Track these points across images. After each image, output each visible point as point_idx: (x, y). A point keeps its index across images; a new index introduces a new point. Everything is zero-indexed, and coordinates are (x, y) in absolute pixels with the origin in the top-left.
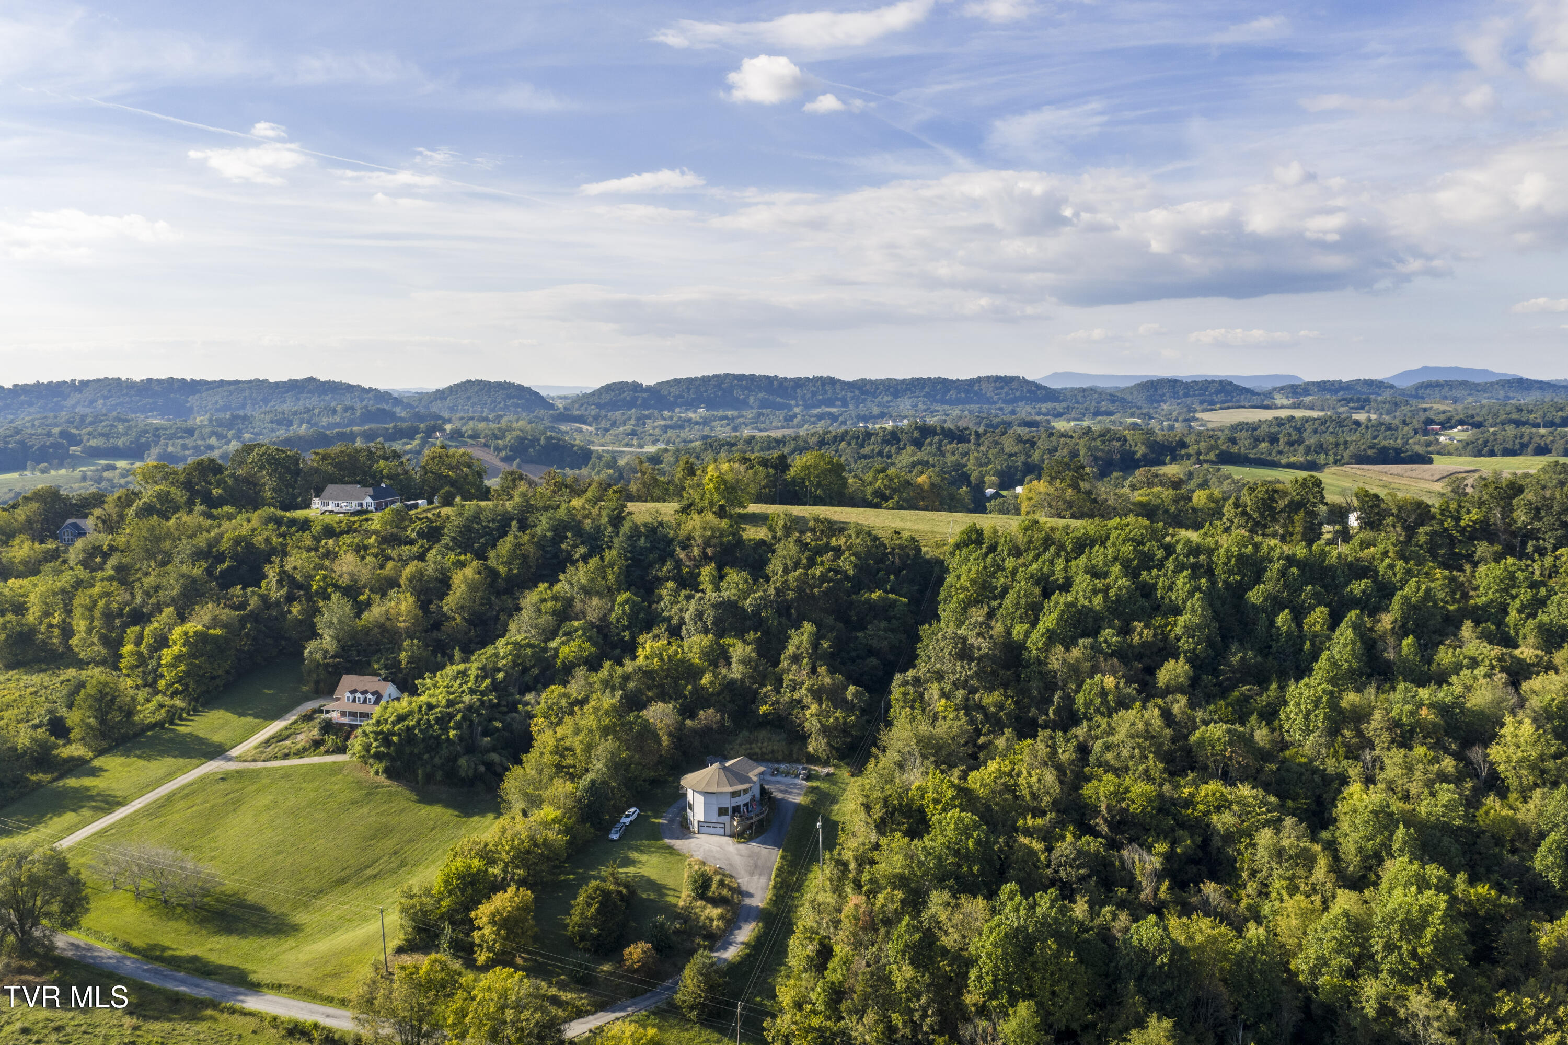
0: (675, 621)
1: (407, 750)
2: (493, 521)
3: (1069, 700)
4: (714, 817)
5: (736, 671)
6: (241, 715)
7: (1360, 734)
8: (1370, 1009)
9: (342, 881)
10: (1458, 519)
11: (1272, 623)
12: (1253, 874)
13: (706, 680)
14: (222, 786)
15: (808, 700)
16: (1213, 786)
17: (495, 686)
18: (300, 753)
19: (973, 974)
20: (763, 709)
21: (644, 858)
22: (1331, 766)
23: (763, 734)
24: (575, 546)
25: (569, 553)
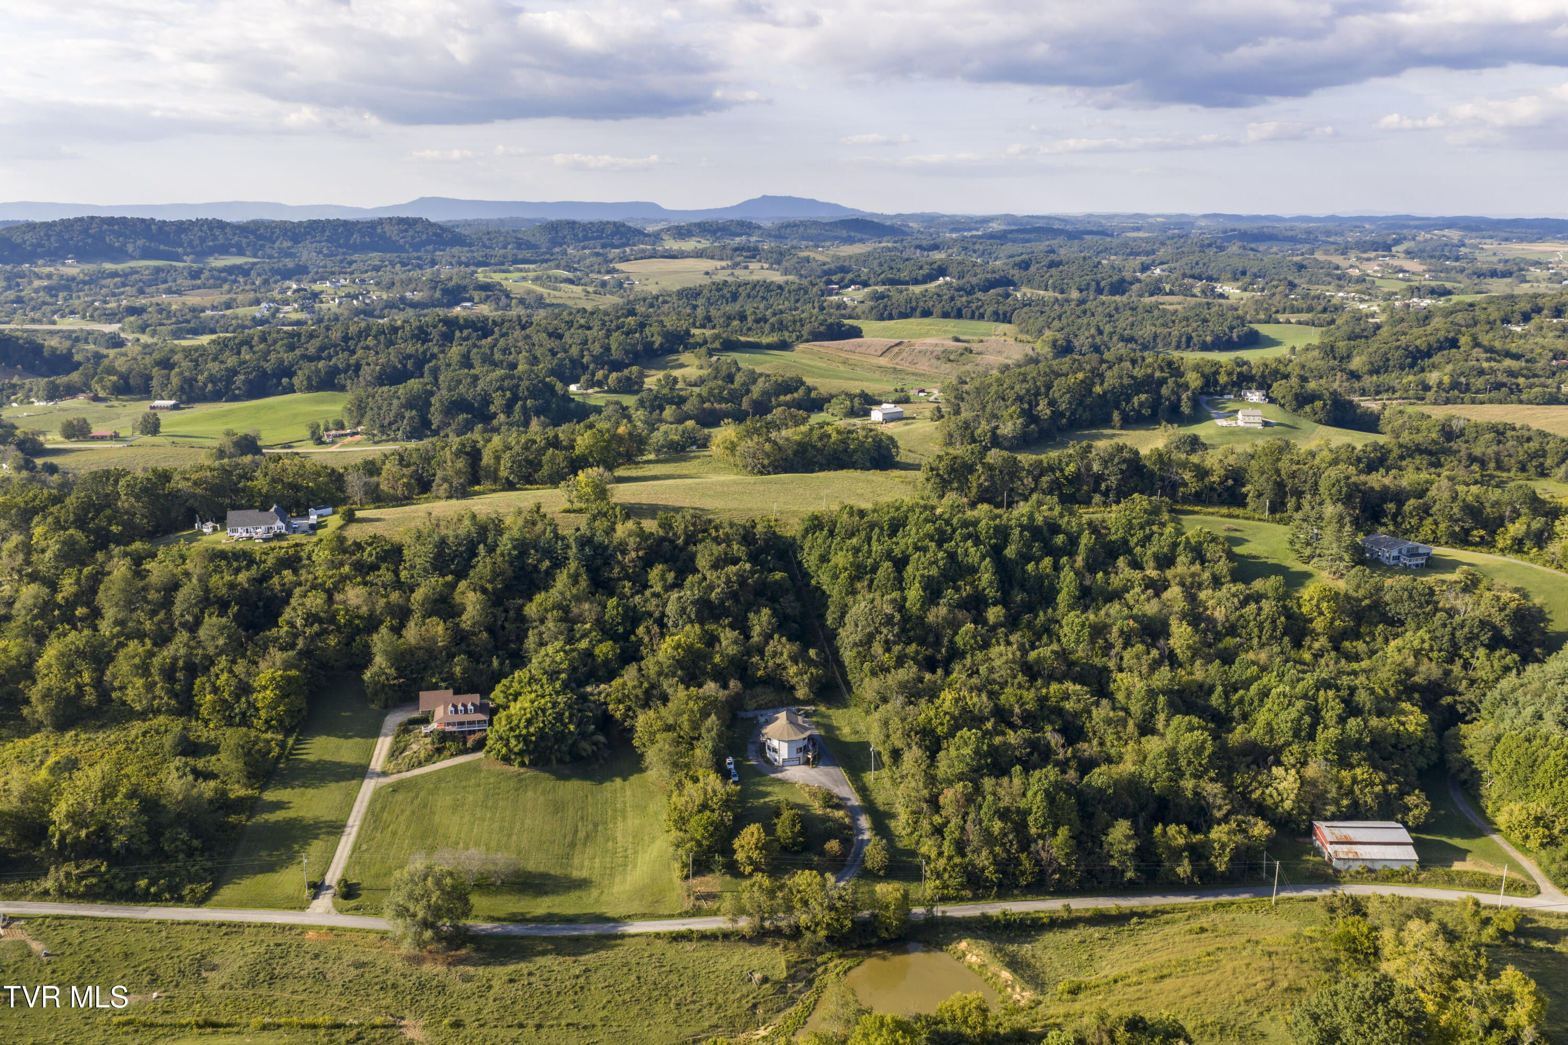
0: (657, 614)
1: (542, 744)
2: (460, 545)
3: (952, 642)
4: (795, 755)
5: (732, 650)
6: (346, 737)
7: (1106, 641)
8: (1189, 794)
9: (573, 845)
10: (1062, 470)
11: (1024, 572)
12: (1094, 733)
13: (717, 659)
14: (400, 797)
15: (789, 663)
16: (1054, 687)
17: (566, 686)
18: (429, 759)
19: (1031, 819)
20: (760, 673)
21: (770, 789)
22: (1098, 661)
23: (759, 690)
24: (540, 561)
25: (535, 566)
